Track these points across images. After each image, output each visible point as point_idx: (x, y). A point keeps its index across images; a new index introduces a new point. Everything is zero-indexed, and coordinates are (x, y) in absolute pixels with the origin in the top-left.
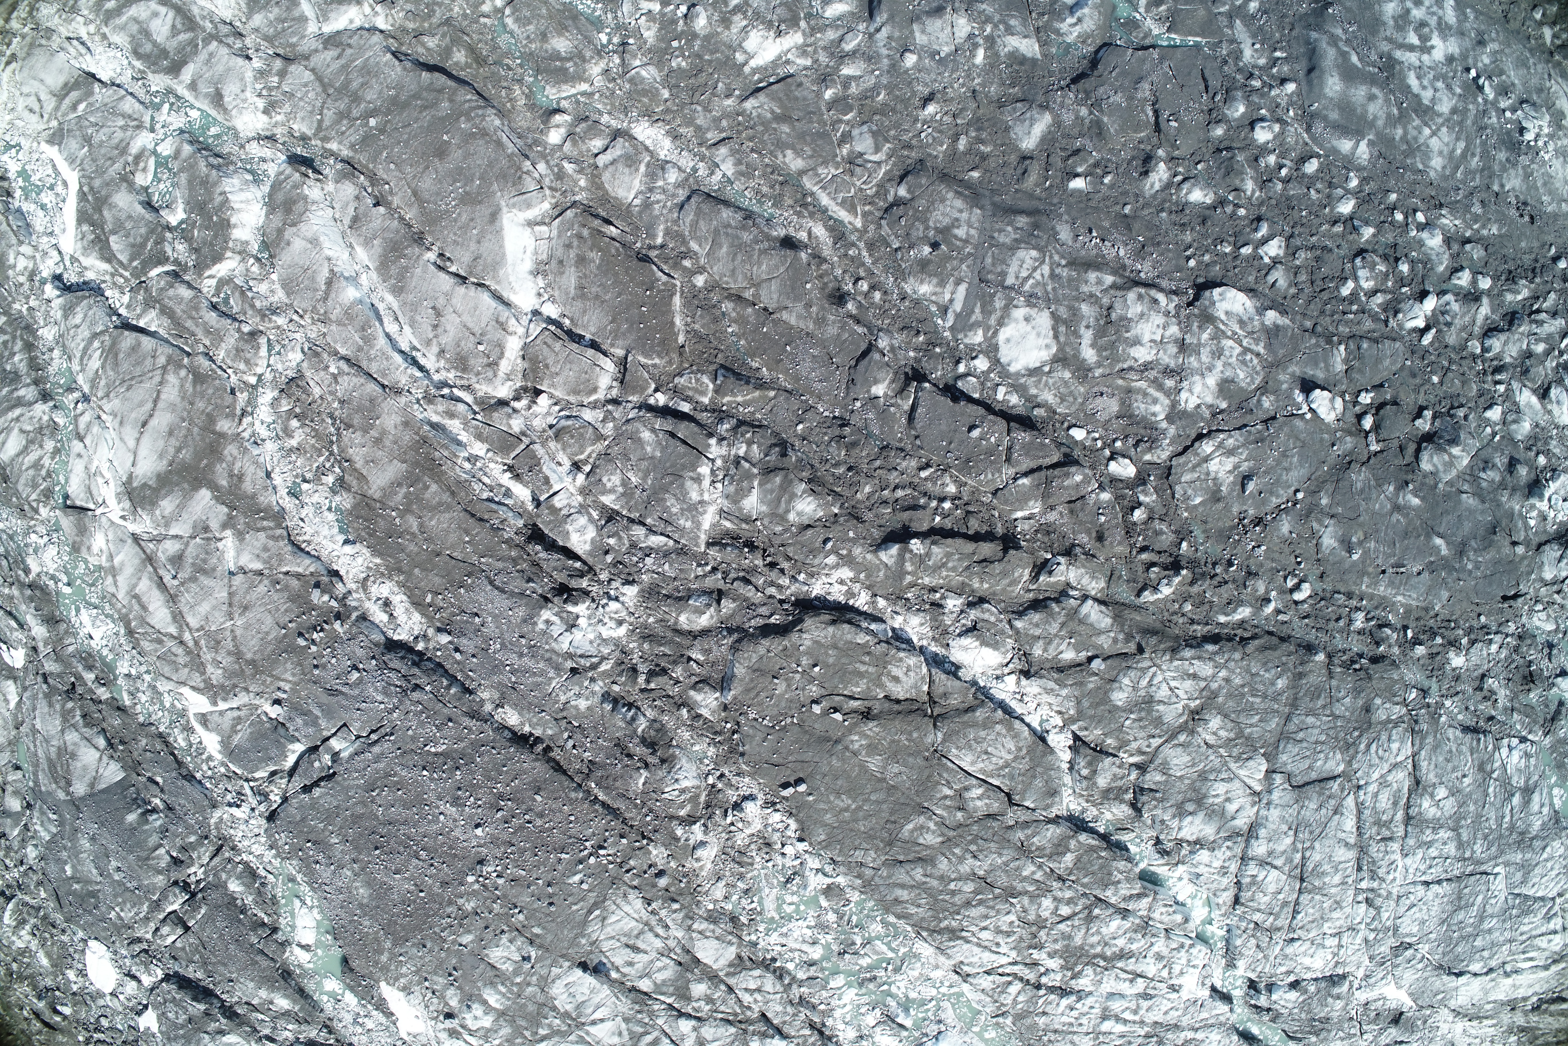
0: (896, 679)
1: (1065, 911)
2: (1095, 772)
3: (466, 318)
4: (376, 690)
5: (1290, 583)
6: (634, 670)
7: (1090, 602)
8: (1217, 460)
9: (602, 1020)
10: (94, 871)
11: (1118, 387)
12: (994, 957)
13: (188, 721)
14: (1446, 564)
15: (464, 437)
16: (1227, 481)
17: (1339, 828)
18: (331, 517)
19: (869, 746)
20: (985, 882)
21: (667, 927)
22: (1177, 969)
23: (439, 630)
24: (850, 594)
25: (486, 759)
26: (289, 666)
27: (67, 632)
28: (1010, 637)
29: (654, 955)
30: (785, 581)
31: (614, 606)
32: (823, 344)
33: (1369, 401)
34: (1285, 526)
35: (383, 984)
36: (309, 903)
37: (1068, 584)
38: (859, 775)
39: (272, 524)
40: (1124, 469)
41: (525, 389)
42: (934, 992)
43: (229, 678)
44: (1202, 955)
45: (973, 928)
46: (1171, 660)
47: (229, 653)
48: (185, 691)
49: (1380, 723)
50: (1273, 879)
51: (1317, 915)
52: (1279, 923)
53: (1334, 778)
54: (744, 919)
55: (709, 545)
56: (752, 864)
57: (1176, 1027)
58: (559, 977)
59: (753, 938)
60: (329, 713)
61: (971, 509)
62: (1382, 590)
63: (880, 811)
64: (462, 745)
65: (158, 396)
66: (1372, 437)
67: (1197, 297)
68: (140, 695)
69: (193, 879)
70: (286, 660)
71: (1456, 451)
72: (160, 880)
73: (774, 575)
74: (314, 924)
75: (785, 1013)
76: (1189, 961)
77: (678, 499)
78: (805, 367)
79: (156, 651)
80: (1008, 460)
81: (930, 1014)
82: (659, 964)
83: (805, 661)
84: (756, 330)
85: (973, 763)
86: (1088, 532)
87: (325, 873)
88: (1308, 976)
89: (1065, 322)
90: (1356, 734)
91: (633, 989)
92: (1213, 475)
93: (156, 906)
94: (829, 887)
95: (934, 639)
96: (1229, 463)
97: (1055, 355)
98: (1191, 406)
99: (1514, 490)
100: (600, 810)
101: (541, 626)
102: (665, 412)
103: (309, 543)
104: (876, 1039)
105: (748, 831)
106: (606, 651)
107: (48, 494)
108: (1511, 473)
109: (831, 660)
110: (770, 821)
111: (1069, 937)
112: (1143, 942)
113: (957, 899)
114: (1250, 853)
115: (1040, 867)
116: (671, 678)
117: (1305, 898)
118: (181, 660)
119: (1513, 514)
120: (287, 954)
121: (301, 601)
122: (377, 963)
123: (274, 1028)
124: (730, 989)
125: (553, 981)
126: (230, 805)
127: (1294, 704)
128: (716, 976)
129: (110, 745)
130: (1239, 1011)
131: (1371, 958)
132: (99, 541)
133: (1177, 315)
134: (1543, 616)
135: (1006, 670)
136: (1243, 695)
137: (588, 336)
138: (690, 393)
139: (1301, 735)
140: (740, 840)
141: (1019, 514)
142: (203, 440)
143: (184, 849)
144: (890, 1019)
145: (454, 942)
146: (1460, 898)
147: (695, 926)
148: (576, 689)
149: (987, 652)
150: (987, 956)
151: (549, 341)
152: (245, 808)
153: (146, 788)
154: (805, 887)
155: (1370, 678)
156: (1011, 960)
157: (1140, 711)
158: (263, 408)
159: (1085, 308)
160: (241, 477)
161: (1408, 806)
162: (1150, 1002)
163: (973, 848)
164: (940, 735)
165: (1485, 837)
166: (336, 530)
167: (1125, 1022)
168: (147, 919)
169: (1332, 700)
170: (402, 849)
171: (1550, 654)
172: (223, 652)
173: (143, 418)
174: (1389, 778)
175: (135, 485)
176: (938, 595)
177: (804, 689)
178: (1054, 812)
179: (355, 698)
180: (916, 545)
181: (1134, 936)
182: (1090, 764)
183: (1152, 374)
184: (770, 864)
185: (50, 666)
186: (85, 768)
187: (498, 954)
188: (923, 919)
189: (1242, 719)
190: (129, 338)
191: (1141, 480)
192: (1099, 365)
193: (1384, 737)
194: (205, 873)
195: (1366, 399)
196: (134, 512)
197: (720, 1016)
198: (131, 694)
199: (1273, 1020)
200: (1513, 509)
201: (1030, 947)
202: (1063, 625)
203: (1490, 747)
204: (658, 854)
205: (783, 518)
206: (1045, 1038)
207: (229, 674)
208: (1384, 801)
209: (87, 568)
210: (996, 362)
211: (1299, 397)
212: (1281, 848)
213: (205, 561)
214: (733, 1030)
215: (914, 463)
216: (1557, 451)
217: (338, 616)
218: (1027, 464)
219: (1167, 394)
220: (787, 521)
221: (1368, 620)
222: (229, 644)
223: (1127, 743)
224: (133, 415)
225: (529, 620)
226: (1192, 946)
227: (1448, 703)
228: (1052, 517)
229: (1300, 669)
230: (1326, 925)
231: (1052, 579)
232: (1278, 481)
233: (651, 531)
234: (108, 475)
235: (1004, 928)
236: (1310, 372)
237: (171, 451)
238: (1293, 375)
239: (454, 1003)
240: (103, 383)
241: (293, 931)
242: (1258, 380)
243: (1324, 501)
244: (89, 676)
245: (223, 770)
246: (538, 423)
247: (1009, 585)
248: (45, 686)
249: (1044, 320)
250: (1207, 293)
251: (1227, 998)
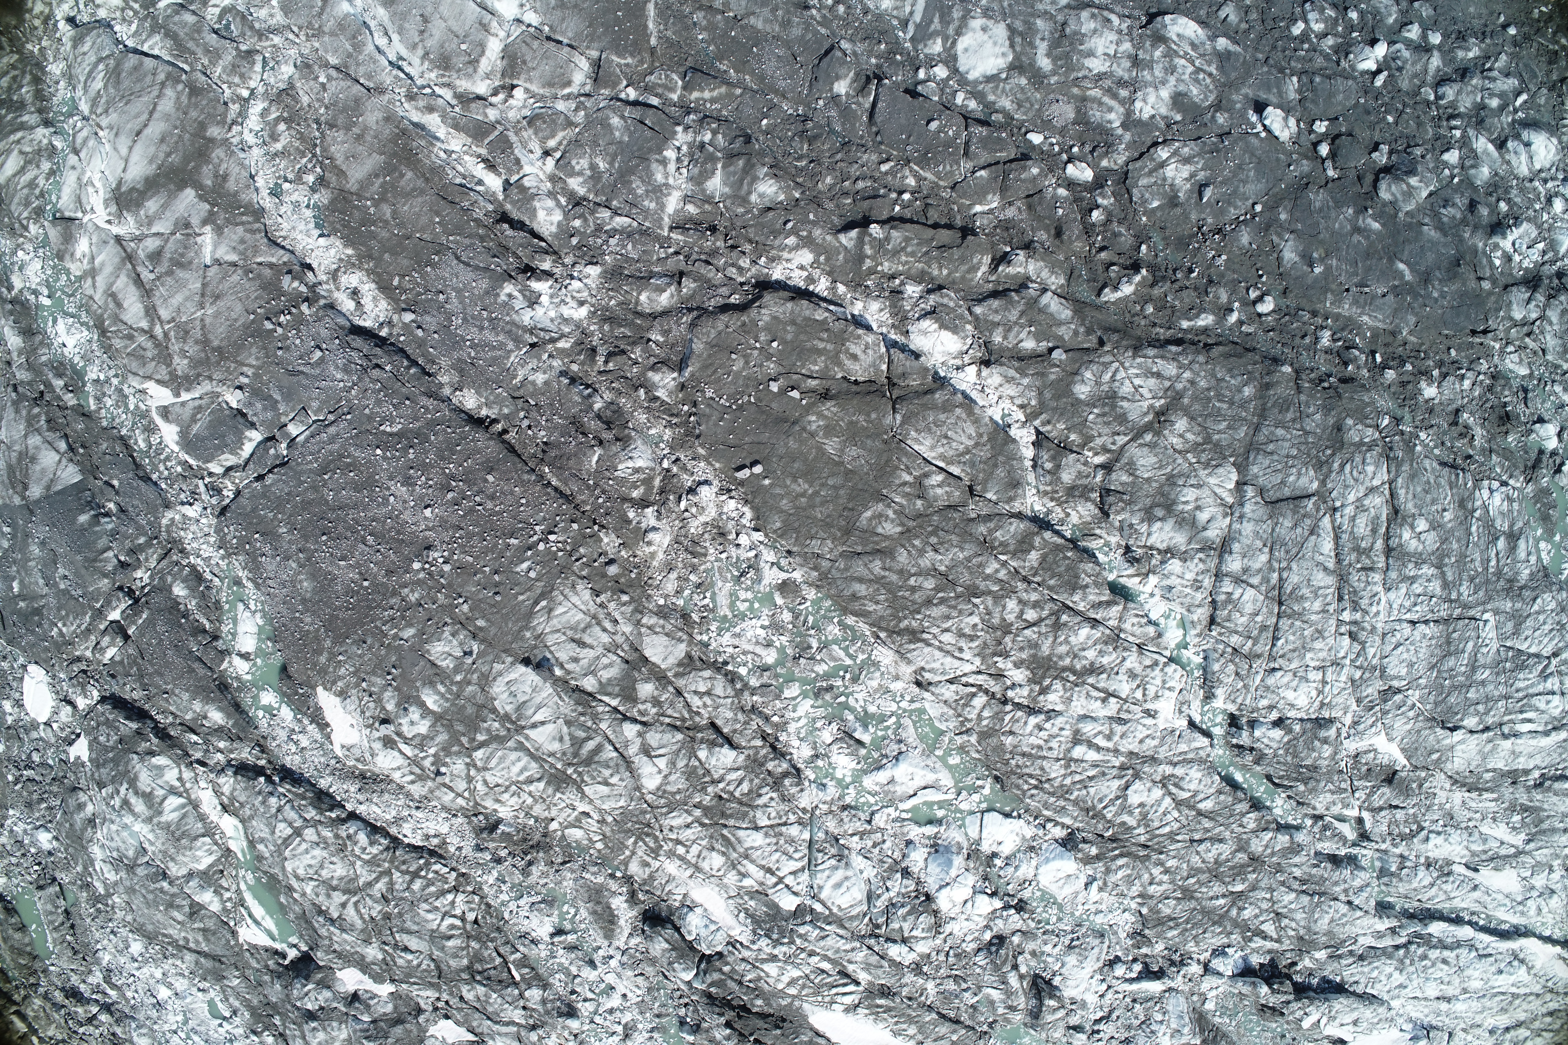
0: (854, 357)
1: (1031, 615)
2: (1058, 467)
3: (452, 23)
4: (337, 367)
5: (1253, 294)
6: (594, 350)
7: (1049, 294)
8: (1173, 166)
9: (543, 723)
10: (41, 582)
11: (1074, 96)
12: (957, 663)
13: (151, 421)
14: (1409, 289)
15: (441, 133)
16: (1184, 189)
17: (1316, 548)
18: (309, 213)
19: (827, 427)
20: (946, 580)
21: (616, 622)
22: (1151, 690)
23: (404, 310)
24: (810, 280)
25: (441, 438)
26: (254, 350)
27: (41, 343)
28: (969, 323)
29: (600, 650)
30: (745, 262)
31: (576, 284)
32: (788, 45)
33: (1323, 130)
34: (1245, 238)
35: (320, 689)
36: (253, 608)
37: (1028, 278)
38: (816, 458)
39: (250, 219)
40: (1082, 173)
41: (503, 87)
42: (894, 706)
43: (194, 368)
44: (1177, 675)
45: (934, 630)
46: (1134, 357)
47: (197, 342)
48: (151, 387)
49: (1354, 444)
50: (1249, 598)
51: (1298, 644)
52: (1258, 649)
53: (1309, 496)
54: (695, 617)
55: (671, 229)
56: (705, 555)
57: (1153, 760)
58: (500, 674)
59: (705, 638)
60: (288, 396)
61: (929, 201)
62: (1346, 309)
63: (837, 497)
64: (417, 425)
65: (154, 108)
66: (1328, 164)
67: (1149, 22)
68: (106, 399)
69: (139, 584)
70: (251, 344)
71: (1413, 181)
72: (104, 584)
73: (734, 254)
74: (255, 630)
75: (736, 720)
76: (1164, 682)
77: (643, 181)
78: (770, 67)
79: (126, 347)
80: (966, 154)
81: (890, 732)
82: (605, 661)
83: (763, 337)
84: (725, 34)
85: (933, 448)
86: (1047, 229)
87: (269, 564)
88: (1291, 714)
89: (1021, 34)
90: (1329, 452)
91: (578, 689)
92: (1169, 181)
93: (100, 614)
94: (784, 582)
95: (893, 326)
96: (1186, 171)
97: (1011, 63)
98: (1145, 116)
99: (1476, 228)
100: (553, 493)
101: (503, 298)
102: (635, 103)
103: (285, 238)
104: (833, 760)
105: (702, 519)
106: (567, 330)
107: (39, 212)
108: (1472, 212)
109: (789, 337)
110: (725, 510)
111: (1036, 646)
112: (1114, 655)
113: (918, 597)
114: (1224, 568)
115: (1004, 564)
116: (630, 358)
117: (1284, 623)
118: (149, 354)
119: (1476, 251)
120: (225, 665)
121: (272, 288)
122: (315, 665)
123: (207, 751)
124: (679, 693)
125: (495, 679)
126: (183, 503)
127: (1262, 414)
128: (665, 677)
129: (71, 449)
130: (1221, 752)
131: (1359, 701)
132: (82, 246)
133: (1130, 33)
134: (1515, 357)
135: (967, 359)
136: (1209, 399)
137: (565, 41)
138: (660, 91)
139: (1271, 447)
140: (694, 527)
141: (978, 208)
142: (192, 145)
143: (132, 552)
144: (847, 735)
145: (396, 637)
146: (1449, 643)
147: (644, 621)
148: (533, 363)
149: (946, 335)
150: (949, 660)
151: (528, 40)
152: (198, 507)
153: (102, 492)
154: (760, 582)
155: (1340, 396)
156: (974, 669)
157: (1104, 405)
158: (253, 118)
159: (1039, 23)
160: (225, 177)
161: (1387, 537)
162: (1125, 728)
163: (933, 540)
164: (899, 417)
165: (1472, 580)
166: (312, 225)
167: (1098, 749)
168: (88, 630)
169: (1301, 416)
170: (349, 534)
171: (1525, 398)
172: (191, 342)
173: (137, 128)
174: (1366, 502)
175: (123, 189)
176: (897, 282)
177: (761, 366)
178: (1017, 506)
179: (315, 378)
180: (875, 229)
181: (1104, 648)
182: (1053, 458)
183: (1107, 83)
184: (724, 556)
185: (22, 375)
186: (43, 471)
187: (439, 649)
188: (882, 617)
189: (1209, 424)
190: (133, 59)
191: (1098, 183)
192: (1054, 73)
193: (1358, 459)
194: (151, 577)
195: (1321, 127)
196: (120, 215)
197: (667, 720)
198: (98, 399)
199: (1257, 762)
200: (1476, 246)
201: (995, 654)
202: (1022, 313)
203: (1470, 484)
204: (609, 541)
205: (745, 201)
206: (1013, 762)
207: (195, 363)
208: (1362, 527)
209: (69, 279)
210: (955, 71)
211: (1254, 118)
212: (1257, 565)
213: (182, 255)
214: (680, 736)
215: (874, 157)
216: (1518, 200)
217: (307, 300)
218: (985, 157)
219: (1122, 102)
220: (749, 203)
221: (1335, 341)
222: (197, 333)
223: (1091, 439)
224: (129, 126)
225: (492, 291)
226: (1165, 665)
227: (1423, 435)
228: (1011, 213)
229: (1267, 379)
230: (1309, 655)
231: (1011, 270)
232: (1235, 192)
233: (616, 213)
234: (98, 184)
235: (967, 631)
236: (1263, 96)
237: (162, 155)
238: (1246, 96)
239: (390, 707)
240: (103, 100)
241: (234, 639)
242: (1212, 98)
243: (1283, 217)
244: (59, 383)
245: (179, 469)
246: (512, 115)
247: (968, 271)
248: (14, 395)
249: (1000, 31)
250: (1159, 19)
251: (1207, 734)
